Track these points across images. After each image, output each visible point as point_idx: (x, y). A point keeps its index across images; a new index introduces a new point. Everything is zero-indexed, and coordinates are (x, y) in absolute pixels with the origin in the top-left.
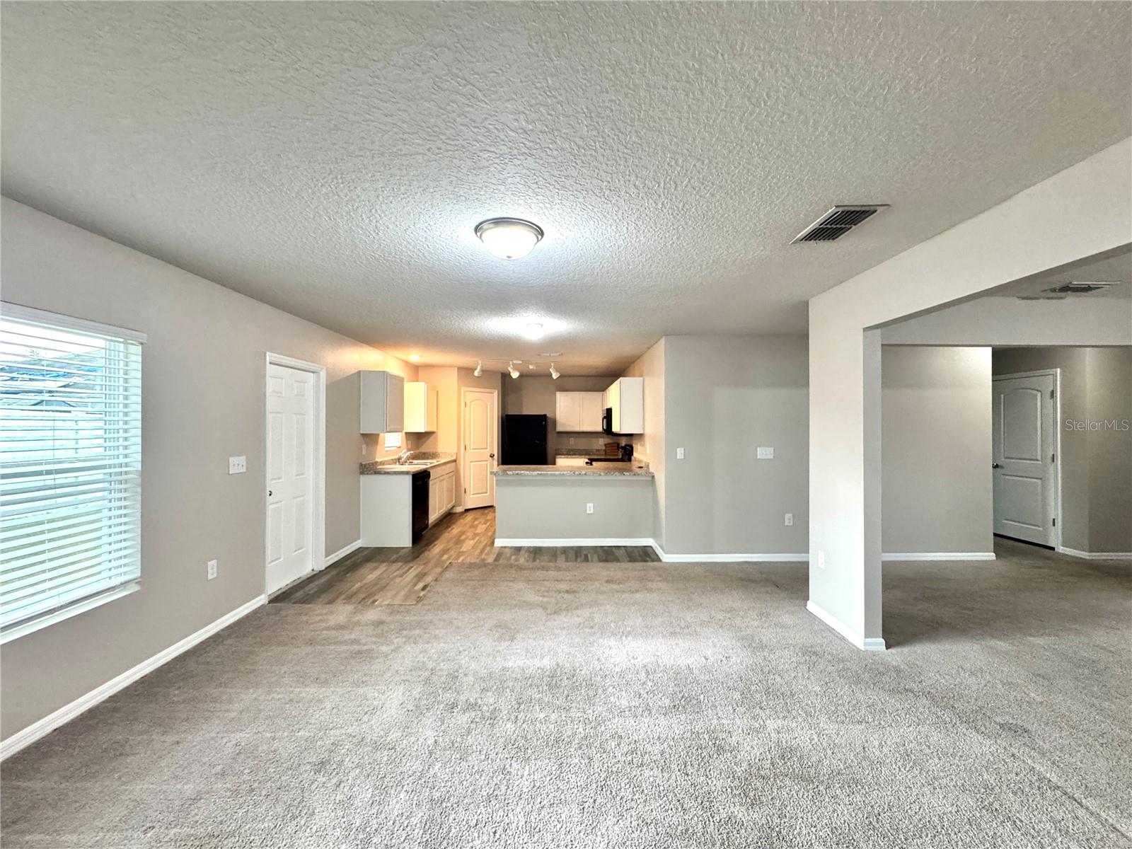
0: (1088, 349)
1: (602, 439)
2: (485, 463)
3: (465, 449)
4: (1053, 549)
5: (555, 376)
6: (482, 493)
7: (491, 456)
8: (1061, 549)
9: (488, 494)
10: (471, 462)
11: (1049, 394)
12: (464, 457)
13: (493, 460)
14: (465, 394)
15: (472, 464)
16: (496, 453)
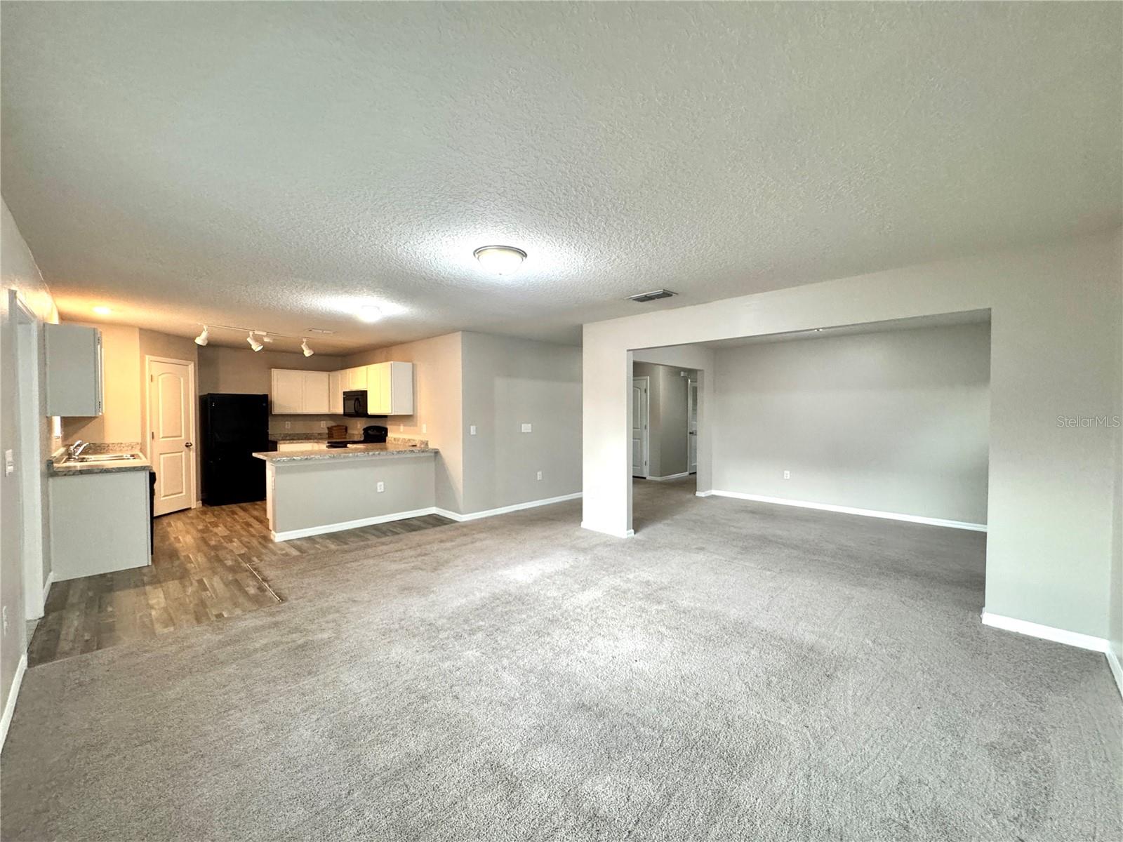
0: (661, 367)
1: (324, 422)
2: (180, 454)
3: (153, 438)
4: (645, 478)
5: (307, 353)
6: (175, 494)
7: (187, 446)
8: (648, 478)
9: (184, 494)
10: (161, 454)
11: (644, 390)
12: (151, 447)
13: (190, 450)
14: (149, 365)
15: (162, 456)
16: (193, 440)
